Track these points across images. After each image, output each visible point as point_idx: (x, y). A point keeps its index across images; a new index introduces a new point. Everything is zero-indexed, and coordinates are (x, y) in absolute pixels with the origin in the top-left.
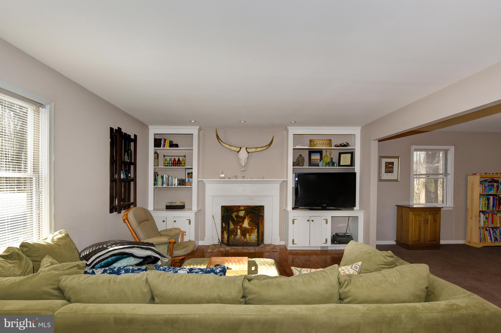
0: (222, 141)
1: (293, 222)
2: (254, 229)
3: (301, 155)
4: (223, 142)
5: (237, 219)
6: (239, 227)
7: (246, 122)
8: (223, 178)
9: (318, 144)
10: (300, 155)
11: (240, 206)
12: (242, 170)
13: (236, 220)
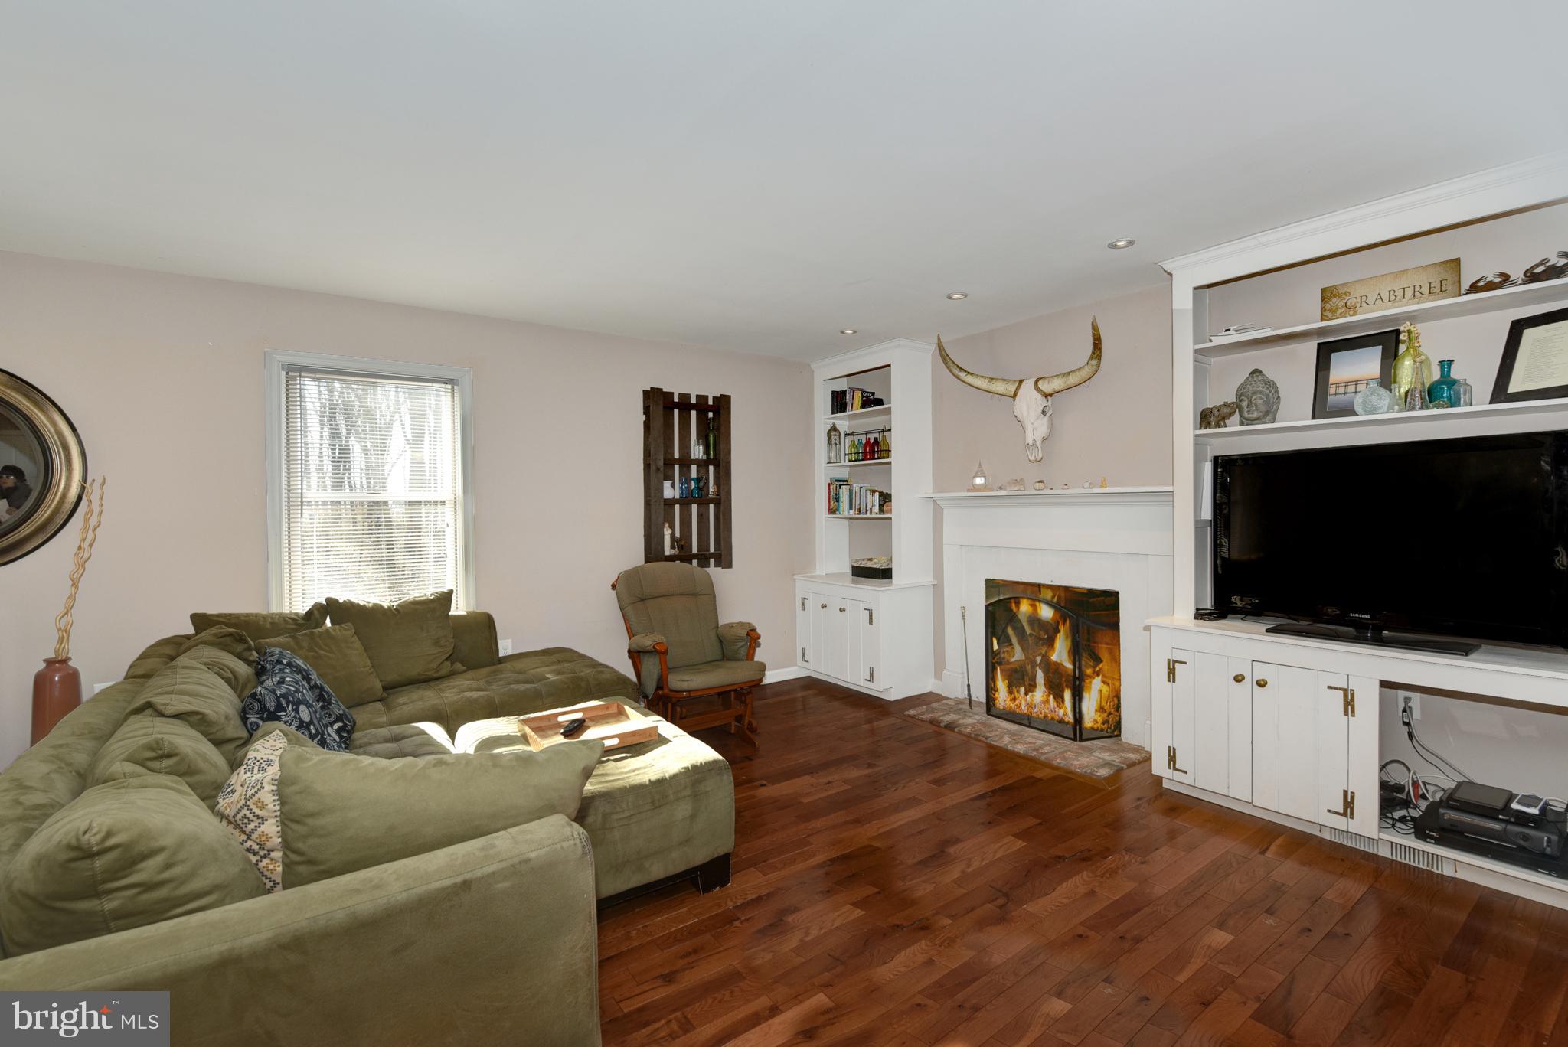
0: (962, 369)
1: (1171, 673)
2: (1090, 677)
3: (1256, 372)
4: (965, 371)
5: (1033, 629)
6: (1039, 659)
7: (968, 297)
8: (984, 488)
9: (1371, 301)
10: (1252, 373)
11: (1039, 586)
12: (1032, 458)
13: (1031, 635)
